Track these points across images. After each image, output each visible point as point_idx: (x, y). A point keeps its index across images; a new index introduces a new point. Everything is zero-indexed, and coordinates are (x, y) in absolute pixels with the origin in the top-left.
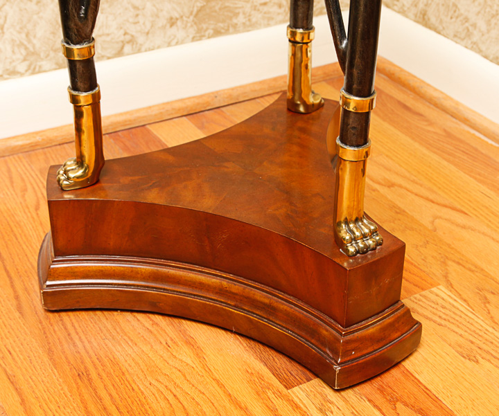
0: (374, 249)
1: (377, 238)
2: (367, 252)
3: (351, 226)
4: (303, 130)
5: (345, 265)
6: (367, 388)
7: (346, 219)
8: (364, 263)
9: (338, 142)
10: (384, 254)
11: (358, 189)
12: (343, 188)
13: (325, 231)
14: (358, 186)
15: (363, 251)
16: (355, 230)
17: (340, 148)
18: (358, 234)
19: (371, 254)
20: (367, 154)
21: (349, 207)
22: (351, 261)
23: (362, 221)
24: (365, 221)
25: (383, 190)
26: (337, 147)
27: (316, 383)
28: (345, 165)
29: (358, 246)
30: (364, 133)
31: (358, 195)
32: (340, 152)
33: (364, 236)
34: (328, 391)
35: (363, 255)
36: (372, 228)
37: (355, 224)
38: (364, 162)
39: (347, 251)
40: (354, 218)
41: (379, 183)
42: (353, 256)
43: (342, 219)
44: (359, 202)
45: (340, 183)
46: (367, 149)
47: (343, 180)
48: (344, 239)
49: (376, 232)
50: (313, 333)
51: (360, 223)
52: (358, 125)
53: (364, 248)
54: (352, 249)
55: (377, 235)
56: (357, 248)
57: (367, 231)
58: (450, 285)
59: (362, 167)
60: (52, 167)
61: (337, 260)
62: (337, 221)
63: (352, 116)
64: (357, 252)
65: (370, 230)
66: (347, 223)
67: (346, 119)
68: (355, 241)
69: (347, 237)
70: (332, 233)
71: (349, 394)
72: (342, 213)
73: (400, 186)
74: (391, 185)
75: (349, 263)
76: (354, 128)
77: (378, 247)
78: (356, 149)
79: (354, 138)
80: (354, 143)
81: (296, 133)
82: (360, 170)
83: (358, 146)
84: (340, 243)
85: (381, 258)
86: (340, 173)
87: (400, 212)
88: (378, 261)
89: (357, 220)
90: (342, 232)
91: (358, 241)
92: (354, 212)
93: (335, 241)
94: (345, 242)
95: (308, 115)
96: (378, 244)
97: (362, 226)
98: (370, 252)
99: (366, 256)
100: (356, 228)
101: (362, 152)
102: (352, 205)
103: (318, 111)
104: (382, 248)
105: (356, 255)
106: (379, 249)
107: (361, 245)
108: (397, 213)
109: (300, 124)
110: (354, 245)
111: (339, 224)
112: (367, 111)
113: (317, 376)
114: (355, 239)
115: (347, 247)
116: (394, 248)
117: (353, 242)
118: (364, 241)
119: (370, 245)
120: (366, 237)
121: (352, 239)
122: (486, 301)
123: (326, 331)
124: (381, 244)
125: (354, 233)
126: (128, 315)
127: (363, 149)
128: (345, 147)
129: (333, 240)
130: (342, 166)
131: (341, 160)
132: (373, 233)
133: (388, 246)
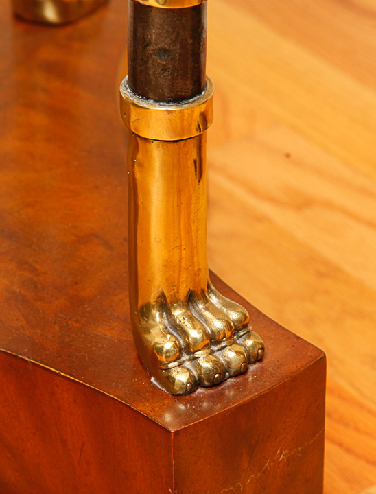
0: (241, 373)
1: (249, 343)
2: (222, 380)
3: (178, 313)
4: (57, 70)
5: (168, 418)
7: (162, 296)
8: (219, 408)
9: (126, 92)
10: (268, 385)
11: (189, 216)
12: (148, 216)
13: (111, 332)
14: (189, 205)
15: (214, 380)
16: (187, 325)
17: (132, 107)
18: (194, 334)
19: (233, 386)
20: (205, 119)
21: (167, 265)
22: (182, 407)
23: (206, 301)
24: (214, 300)
25: (283, 218)
26: (125, 105)
28: (148, 154)
29: (198, 367)
30: (190, 65)
31: (189, 232)
32: (133, 118)
33: (213, 340)
35: (212, 391)
36: (234, 316)
37: (188, 308)
38: (200, 142)
39: (168, 381)
40: (183, 293)
41: (273, 200)
42: (186, 394)
43: (153, 298)
44: (192, 249)
45: (140, 202)
46: (203, 108)
47: (147, 193)
48: (160, 350)
49: (245, 326)
51: (201, 306)
52: (174, 42)
53: (214, 370)
54: (181, 377)
55: (248, 334)
56: (195, 373)
57: (218, 325)
59: (195, 155)
61: (144, 408)
62: (140, 303)
63: (157, 19)
64: (196, 383)
65: (228, 322)
66: (165, 306)
67: (140, 30)
68: (189, 353)
69: (168, 346)
70: (128, 337)
72: (150, 281)
73: (328, 205)
74: (302, 203)
75: (177, 415)
76: (164, 51)
77: (253, 368)
78: (173, 108)
79: (164, 80)
80: (166, 91)
81: (39, 78)
82: (191, 163)
83: (178, 99)
84: (150, 361)
85: (261, 397)
86: (138, 175)
87: (327, 271)
88: (252, 403)
89: (190, 299)
90: (154, 332)
91: (197, 354)
92: (184, 276)
93: (139, 358)
94: (163, 358)
95: (68, 30)
96: (252, 358)
97: (207, 314)
98: (230, 382)
99: (222, 394)
100: (191, 318)
101: (191, 115)
102: (177, 258)
103: (95, 18)
104: (262, 370)
105: (192, 391)
106: (255, 373)
107: (206, 365)
108: (320, 275)
109: (48, 53)
110: (188, 364)
111: (145, 312)
112: (195, 4)
114: (187, 349)
115: (168, 370)
116: (294, 367)
117: (185, 357)
118: (212, 353)
119: (229, 363)
120: (218, 342)
121: (180, 350)
124: (259, 359)
125: (184, 333)
127: (192, 109)
128: (143, 103)
129: (134, 355)
130: (140, 156)
131: (136, 141)
132: (236, 330)
133: (280, 364)
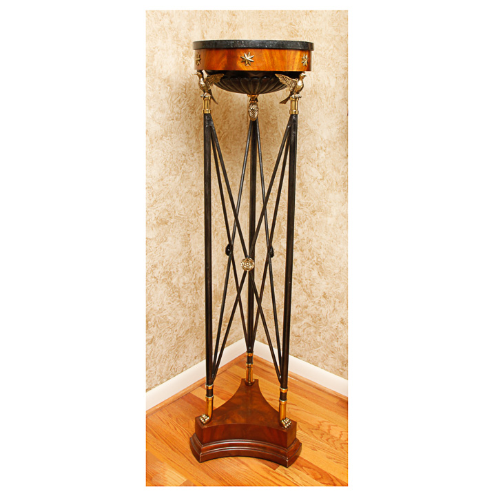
6: (294, 465)
13: (278, 423)
22: (286, 430)
27: (281, 466)
34: (285, 468)
39: (284, 427)
50: (279, 452)
54: (286, 427)
58: (301, 430)
60: (196, 418)
61: (282, 431)
71: (290, 467)
94: (284, 425)
113: (280, 464)
122: (312, 432)
123: (282, 451)
126: (222, 459)
